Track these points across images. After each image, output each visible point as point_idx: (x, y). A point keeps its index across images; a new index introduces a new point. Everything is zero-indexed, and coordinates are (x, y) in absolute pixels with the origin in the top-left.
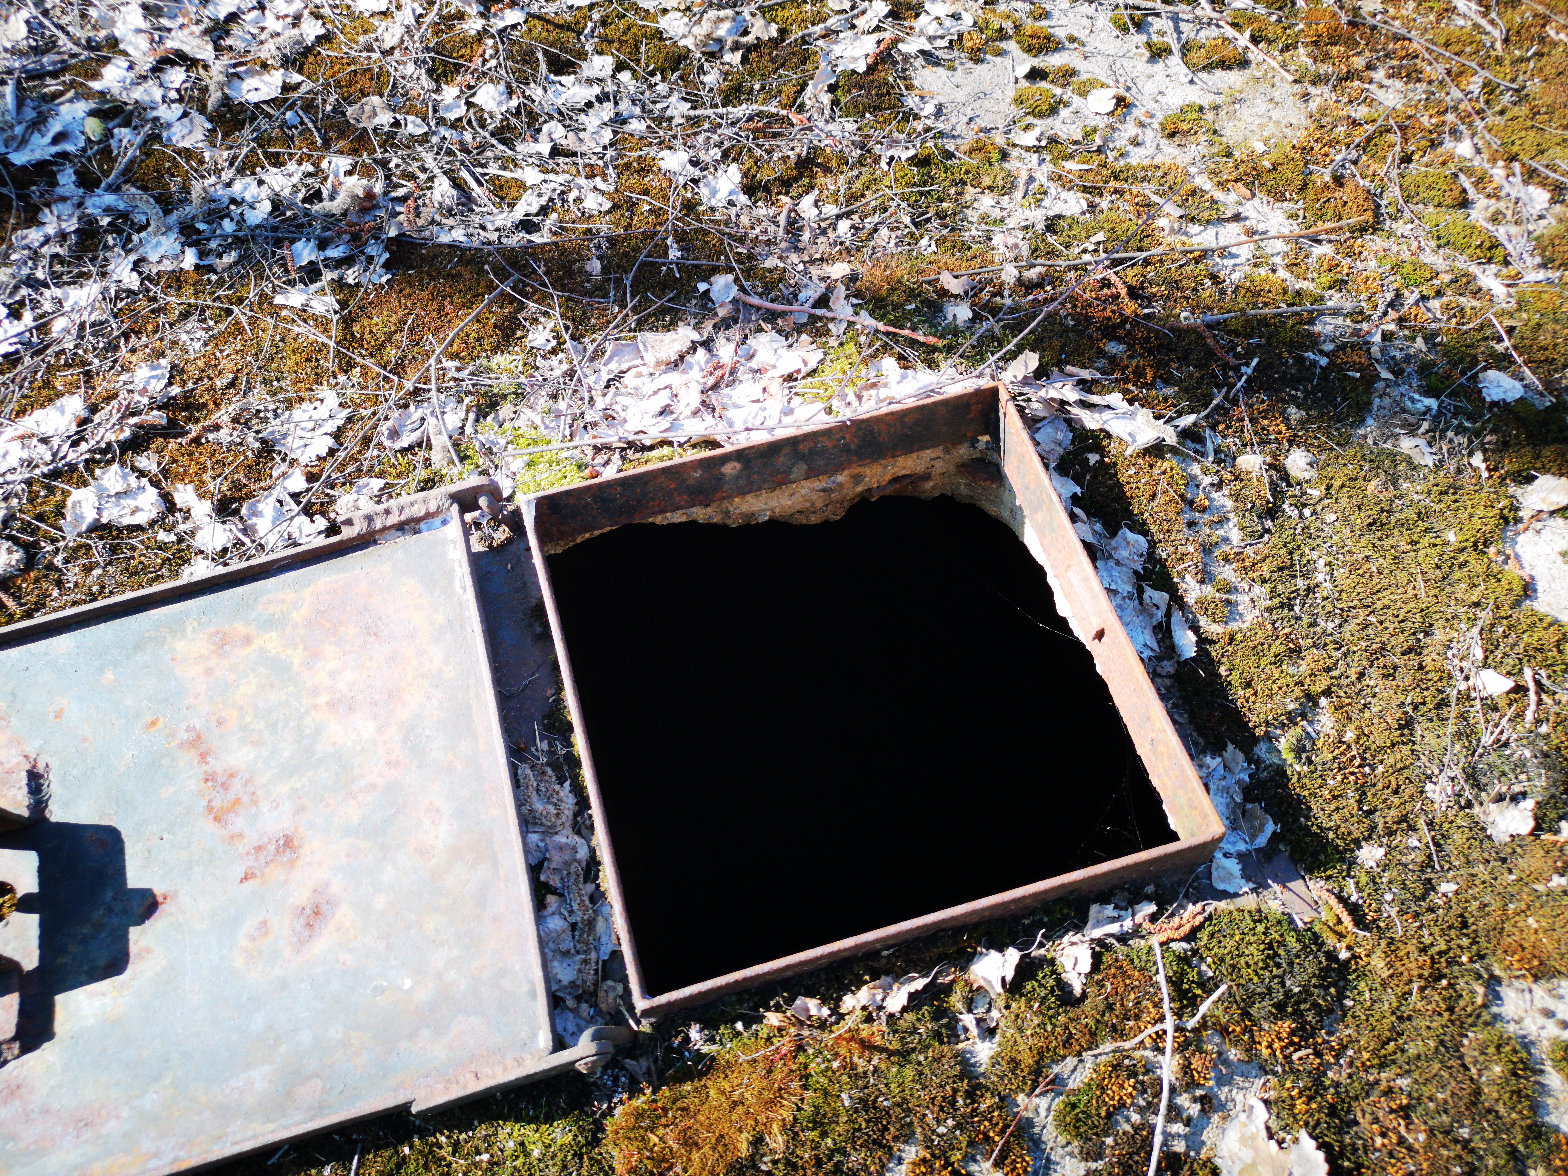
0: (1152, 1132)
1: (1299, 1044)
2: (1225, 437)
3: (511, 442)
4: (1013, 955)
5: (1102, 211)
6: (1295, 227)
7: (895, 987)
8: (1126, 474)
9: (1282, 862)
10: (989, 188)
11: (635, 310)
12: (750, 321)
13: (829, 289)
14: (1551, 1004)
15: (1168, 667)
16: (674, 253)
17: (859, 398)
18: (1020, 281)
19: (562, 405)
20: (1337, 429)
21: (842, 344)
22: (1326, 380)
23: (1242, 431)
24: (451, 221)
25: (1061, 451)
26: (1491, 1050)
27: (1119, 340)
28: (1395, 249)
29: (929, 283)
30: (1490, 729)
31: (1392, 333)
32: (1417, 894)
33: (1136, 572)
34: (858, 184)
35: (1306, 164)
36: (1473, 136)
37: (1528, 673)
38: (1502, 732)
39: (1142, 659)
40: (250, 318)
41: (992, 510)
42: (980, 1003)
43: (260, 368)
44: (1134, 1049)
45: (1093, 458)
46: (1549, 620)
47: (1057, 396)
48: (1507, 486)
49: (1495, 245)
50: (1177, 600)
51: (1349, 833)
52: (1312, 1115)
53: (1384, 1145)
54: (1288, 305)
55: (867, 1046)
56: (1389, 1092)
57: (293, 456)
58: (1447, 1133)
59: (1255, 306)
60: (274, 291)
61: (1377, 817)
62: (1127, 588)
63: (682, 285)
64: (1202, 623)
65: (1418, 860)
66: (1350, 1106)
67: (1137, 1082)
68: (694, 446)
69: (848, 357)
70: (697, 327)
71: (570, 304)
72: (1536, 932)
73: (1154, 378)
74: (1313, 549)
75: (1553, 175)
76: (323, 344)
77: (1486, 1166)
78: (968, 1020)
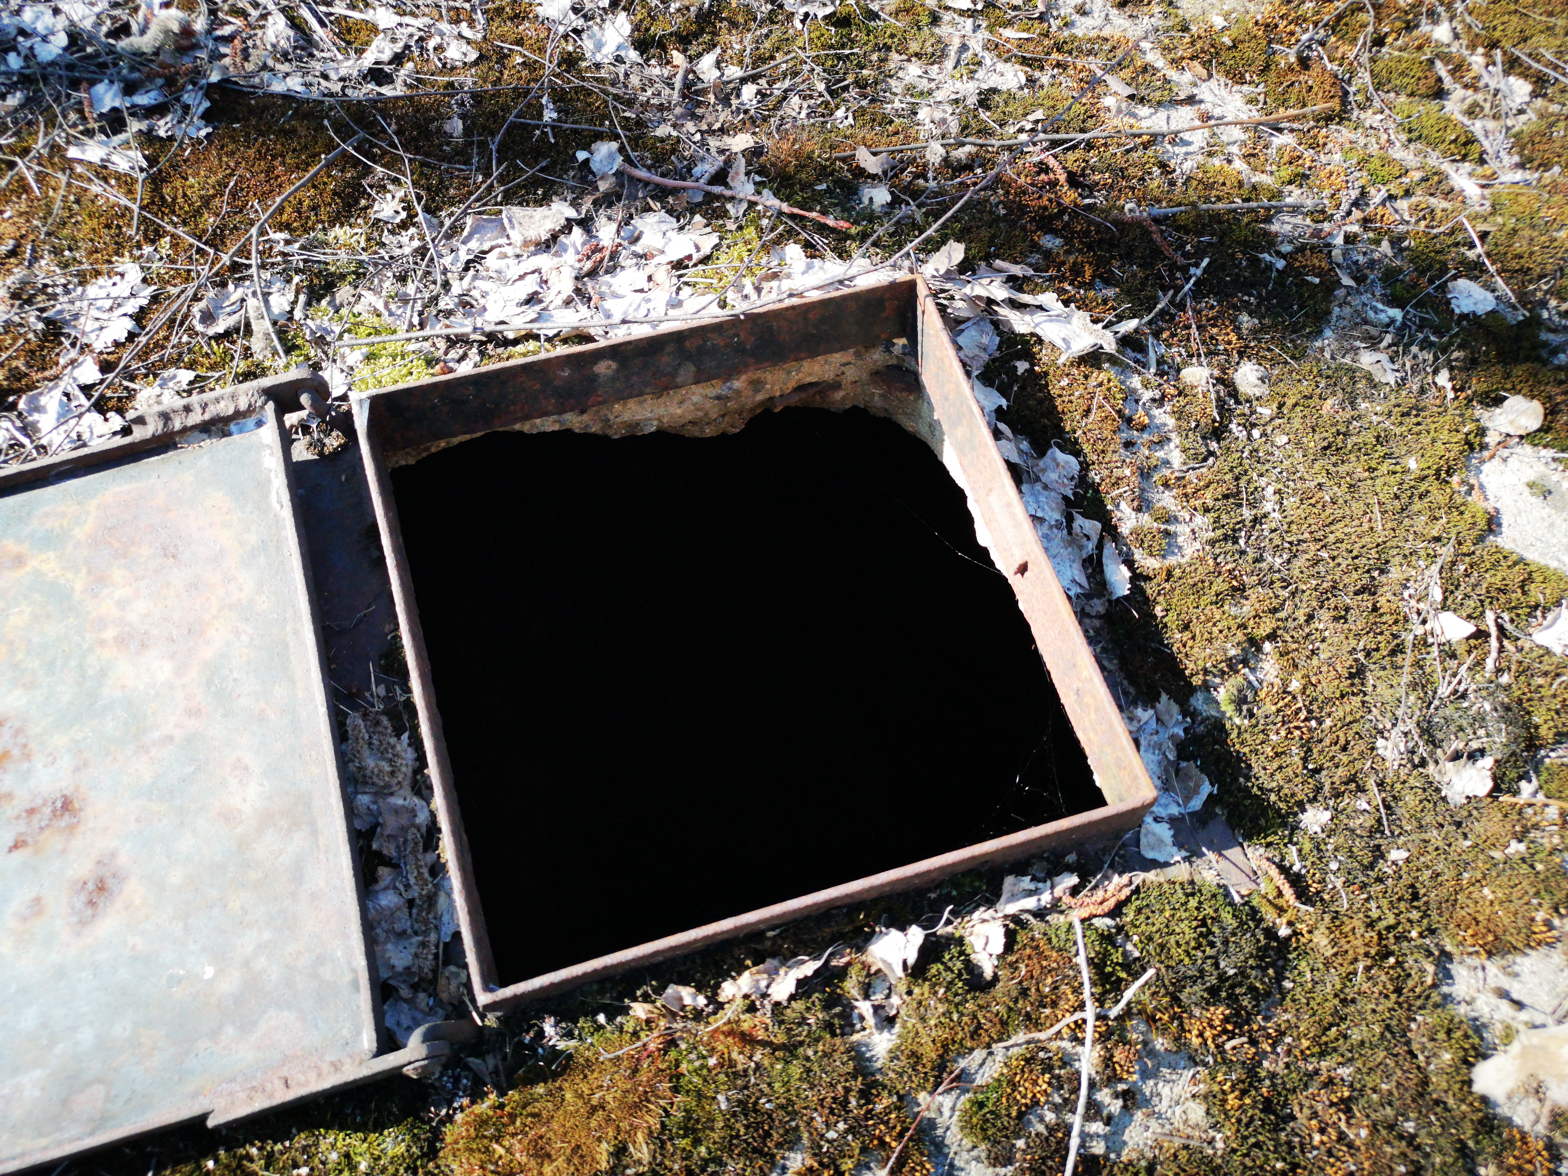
0: (1068, 1134)
1: (1233, 1032)
2: (1169, 346)
3: (349, 331)
4: (916, 935)
5: (1042, 87)
6: (1255, 113)
7: (782, 972)
8: (1058, 385)
9: (1218, 827)
10: (916, 55)
11: (502, 180)
12: (636, 198)
13: (728, 163)
14: (1506, 983)
15: (1098, 606)
16: (549, 115)
17: (758, 290)
18: (946, 161)
19: (411, 289)
20: (1292, 341)
21: (740, 228)
22: (1283, 285)
23: (1188, 340)
24: (285, 67)
25: (986, 357)
26: (1441, 1036)
27: (1055, 233)
28: (1362, 141)
29: (844, 160)
30: (1447, 678)
31: (1356, 235)
32: (1365, 862)
33: (1065, 498)
34: (767, 44)
35: (1270, 42)
36: (1451, 19)
37: (1490, 616)
38: (1459, 683)
39: (1069, 598)
40: (37, 174)
41: (909, 425)
42: (879, 989)
43: (48, 234)
44: (1050, 1039)
45: (1022, 366)
46: (1514, 557)
47: (984, 293)
48: (1474, 408)
49: (1471, 141)
50: (1110, 530)
51: (1293, 795)
52: (1245, 1112)
53: (1322, 1143)
54: (1244, 201)
55: (747, 1039)
56: (1330, 1083)
57: (85, 340)
58: (1391, 1127)
59: (1207, 200)
60: (68, 143)
61: (1323, 776)
62: (1054, 515)
63: (559, 153)
64: (1137, 557)
65: (1367, 825)
66: (1287, 1099)
67: (1053, 1077)
68: (565, 341)
69: (746, 243)
70: (575, 204)
71: (426, 170)
72: (1492, 903)
73: (1093, 277)
74: (1261, 475)
75: (1535, 65)
76: (127, 208)
77: (1433, 1165)
78: (864, 1007)
